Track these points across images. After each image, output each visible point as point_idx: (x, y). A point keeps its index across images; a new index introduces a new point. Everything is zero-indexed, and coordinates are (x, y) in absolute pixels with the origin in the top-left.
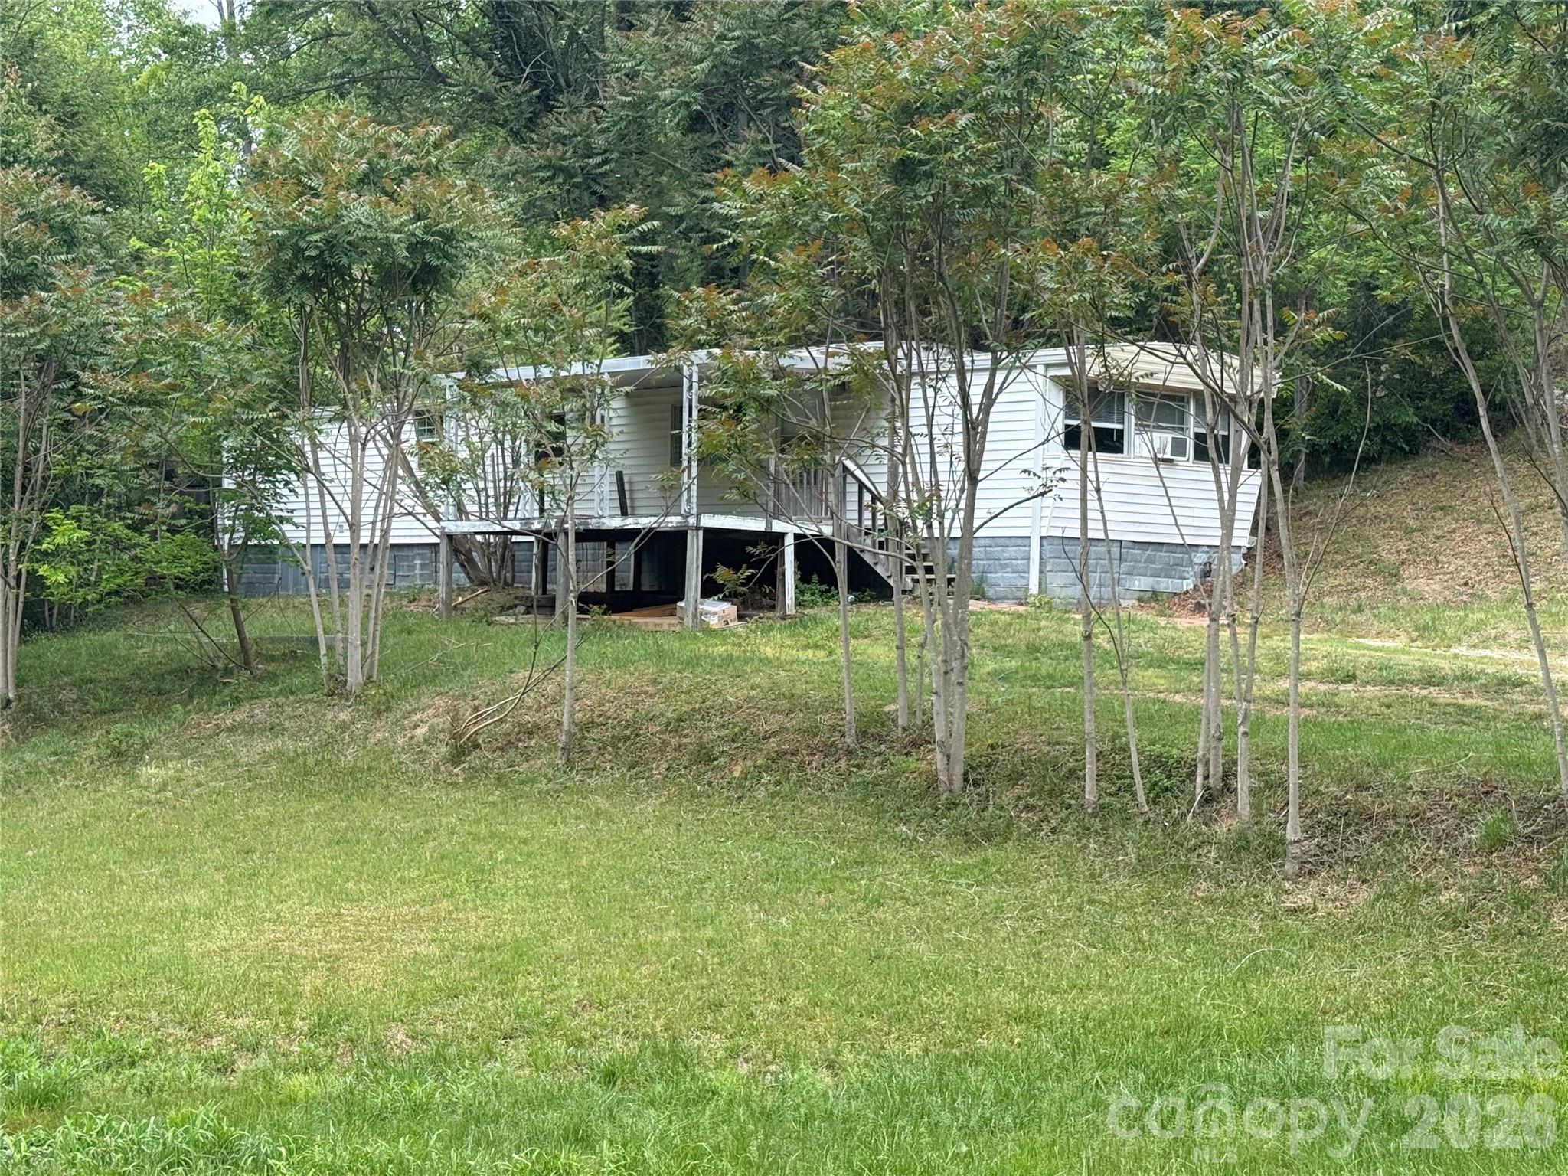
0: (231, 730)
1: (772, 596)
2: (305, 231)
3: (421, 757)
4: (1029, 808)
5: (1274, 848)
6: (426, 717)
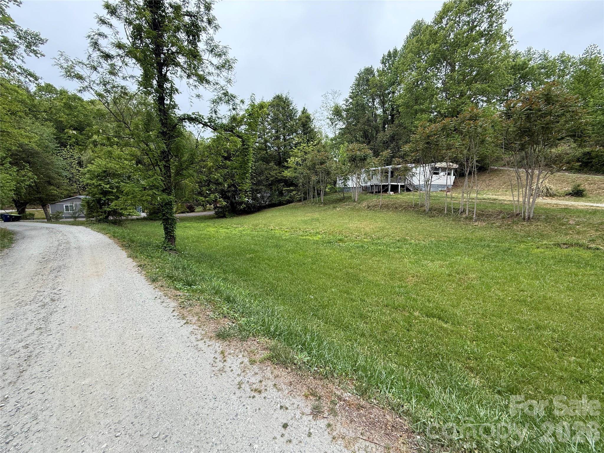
1: (398, 191)
2: (353, 155)
3: (365, 208)
4: (437, 214)
5: (472, 218)
6: (365, 204)
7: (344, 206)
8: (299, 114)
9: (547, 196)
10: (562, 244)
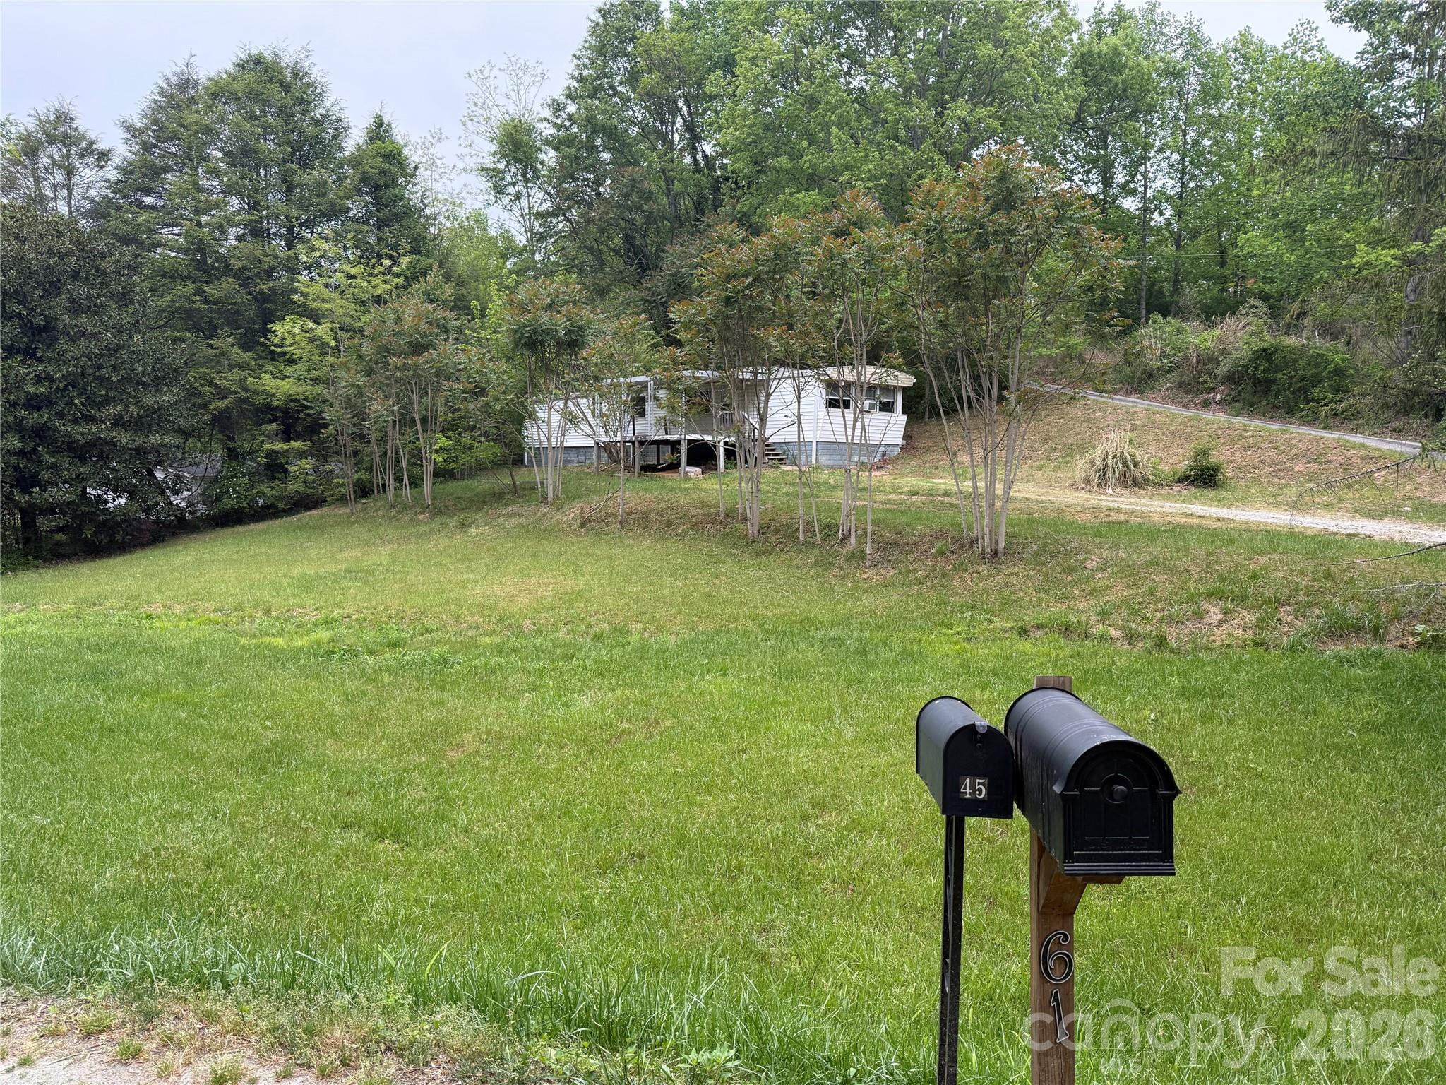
0: (504, 515)
1: (716, 465)
2: (525, 326)
3: (570, 526)
4: (780, 543)
5: (863, 556)
6: (574, 511)
7: (501, 519)
8: (354, 141)
9: (1125, 485)
10: (1033, 626)
